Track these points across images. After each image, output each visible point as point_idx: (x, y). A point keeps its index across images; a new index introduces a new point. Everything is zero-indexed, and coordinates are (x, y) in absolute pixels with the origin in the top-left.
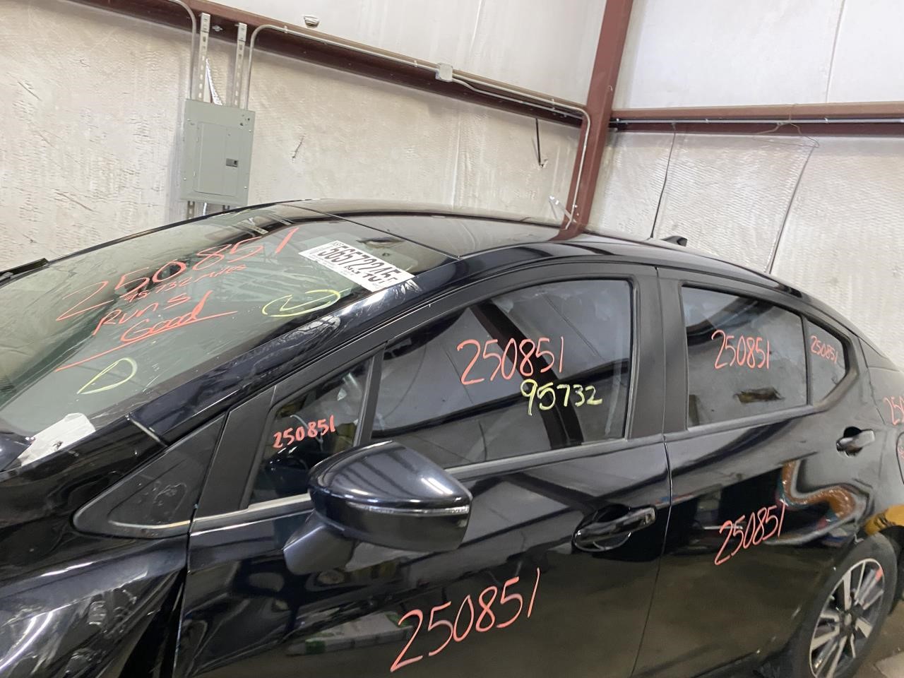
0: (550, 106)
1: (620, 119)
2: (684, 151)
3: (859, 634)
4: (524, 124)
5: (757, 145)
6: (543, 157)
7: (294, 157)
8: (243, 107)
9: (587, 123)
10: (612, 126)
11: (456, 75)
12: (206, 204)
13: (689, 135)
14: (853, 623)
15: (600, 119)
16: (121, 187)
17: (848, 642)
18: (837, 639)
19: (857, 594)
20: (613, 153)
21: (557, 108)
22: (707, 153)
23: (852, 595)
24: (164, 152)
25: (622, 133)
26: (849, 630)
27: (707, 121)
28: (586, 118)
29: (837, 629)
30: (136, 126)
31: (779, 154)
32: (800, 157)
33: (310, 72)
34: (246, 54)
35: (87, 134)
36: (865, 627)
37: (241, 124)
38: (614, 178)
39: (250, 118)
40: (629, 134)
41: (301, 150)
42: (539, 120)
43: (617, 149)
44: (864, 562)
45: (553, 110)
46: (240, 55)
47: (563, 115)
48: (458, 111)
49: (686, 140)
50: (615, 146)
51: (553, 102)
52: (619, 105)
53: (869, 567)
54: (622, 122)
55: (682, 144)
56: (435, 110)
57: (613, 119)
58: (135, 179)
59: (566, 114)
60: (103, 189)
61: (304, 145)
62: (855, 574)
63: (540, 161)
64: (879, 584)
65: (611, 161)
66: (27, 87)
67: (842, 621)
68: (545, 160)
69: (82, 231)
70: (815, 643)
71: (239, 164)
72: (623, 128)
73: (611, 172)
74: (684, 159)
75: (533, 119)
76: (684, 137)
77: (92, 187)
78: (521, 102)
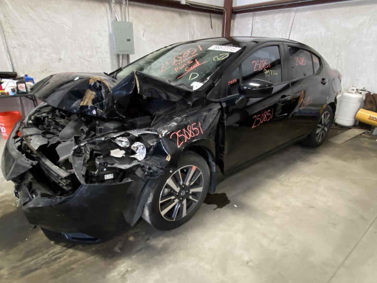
0: (213, 8)
1: (235, 10)
2: (257, 18)
3: (325, 131)
4: (206, 16)
5: (280, 12)
6: (213, 26)
7: (143, 36)
8: (127, 21)
9: (225, 13)
10: (233, 13)
11: (186, 2)
12: (121, 55)
13: (258, 12)
14: (324, 127)
15: (229, 11)
16: (97, 53)
17: (323, 133)
18: (321, 131)
19: (325, 120)
20: (234, 21)
21: (216, 9)
22: (265, 17)
23: (324, 120)
24: (107, 40)
25: (236, 15)
26: (323, 129)
27: (263, 7)
28: (224, 11)
29: (321, 129)
30: (97, 32)
31: (286, 14)
32: (293, 14)
33: (143, 7)
34: (126, 3)
35: (84, 36)
36: (326, 129)
37: (129, 27)
38: (235, 30)
39: (131, 25)
40: (238, 15)
41: (145, 34)
42: (211, 14)
43: (235, 20)
44: (326, 112)
45: (214, 10)
46: (124, 4)
47: (217, 11)
48: (187, 14)
49: (257, 14)
50: (234, 19)
51: (214, 7)
52: (234, 5)
53: (327, 114)
54: (236, 11)
55: (256, 16)
56: (180, 14)
57: (233, 10)
58: (100, 50)
59: (218, 11)
60: (92, 54)
61: (145, 32)
62: (324, 115)
63: (212, 27)
64: (329, 118)
65: (233, 24)
66: (65, 23)
67: (322, 127)
68: (213, 27)
69: (88, 68)
70: (317, 132)
71: (131, 40)
72: (236, 13)
73: (234, 28)
74: (257, 20)
75: (209, 14)
76: (256, 13)
77: (88, 54)
78: (205, 8)
